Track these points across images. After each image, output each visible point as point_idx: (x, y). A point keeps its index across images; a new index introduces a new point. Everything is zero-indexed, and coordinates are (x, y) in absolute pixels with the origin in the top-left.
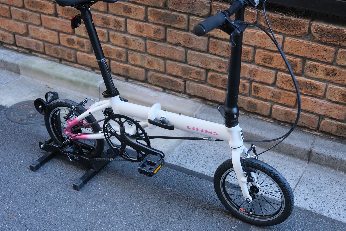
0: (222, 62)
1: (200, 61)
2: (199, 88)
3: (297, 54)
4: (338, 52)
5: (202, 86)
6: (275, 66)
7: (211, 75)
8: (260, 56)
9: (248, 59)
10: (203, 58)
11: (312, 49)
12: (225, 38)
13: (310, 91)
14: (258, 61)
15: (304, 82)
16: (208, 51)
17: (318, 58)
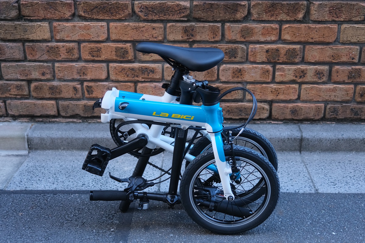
0: (44, 68)
1: (18, 73)
2: (24, 105)
3: (125, 39)
4: (167, 28)
5: (26, 102)
6: (105, 58)
7: (35, 86)
8: (86, 50)
9: (73, 57)
10: (22, 68)
11: (140, 30)
12: (43, 38)
13: (147, 76)
14: (85, 56)
15: (139, 68)
16: (25, 59)
17: (148, 38)
